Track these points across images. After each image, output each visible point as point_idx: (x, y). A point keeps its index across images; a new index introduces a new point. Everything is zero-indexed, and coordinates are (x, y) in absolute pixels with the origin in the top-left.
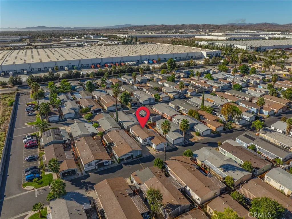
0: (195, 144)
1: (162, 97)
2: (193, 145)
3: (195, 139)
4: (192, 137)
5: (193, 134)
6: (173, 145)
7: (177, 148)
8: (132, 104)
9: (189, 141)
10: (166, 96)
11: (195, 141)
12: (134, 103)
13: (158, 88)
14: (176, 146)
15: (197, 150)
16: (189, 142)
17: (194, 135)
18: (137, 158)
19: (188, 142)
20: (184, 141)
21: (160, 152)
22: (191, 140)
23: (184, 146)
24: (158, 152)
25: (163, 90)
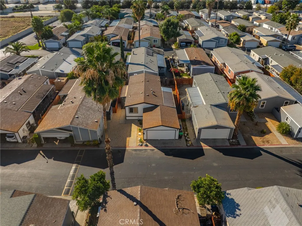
0: (261, 154)
1: (244, 41)
2: (252, 158)
3: (268, 142)
4: (264, 132)
5: (271, 124)
6: (198, 140)
7: (202, 150)
8: (182, 44)
9: (249, 141)
10: (253, 40)
11: (266, 146)
12: (185, 42)
13: (246, 28)
14: (203, 144)
15: (245, 189)
16: (247, 145)
17: (272, 130)
18: (86, 145)
19: (243, 144)
20: (235, 136)
21: (150, 147)
22: (258, 141)
23: (226, 152)
24: (146, 146)
25: (254, 32)
